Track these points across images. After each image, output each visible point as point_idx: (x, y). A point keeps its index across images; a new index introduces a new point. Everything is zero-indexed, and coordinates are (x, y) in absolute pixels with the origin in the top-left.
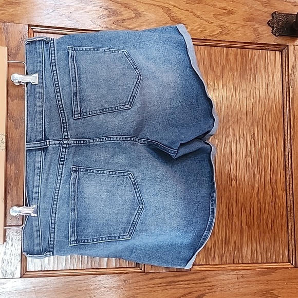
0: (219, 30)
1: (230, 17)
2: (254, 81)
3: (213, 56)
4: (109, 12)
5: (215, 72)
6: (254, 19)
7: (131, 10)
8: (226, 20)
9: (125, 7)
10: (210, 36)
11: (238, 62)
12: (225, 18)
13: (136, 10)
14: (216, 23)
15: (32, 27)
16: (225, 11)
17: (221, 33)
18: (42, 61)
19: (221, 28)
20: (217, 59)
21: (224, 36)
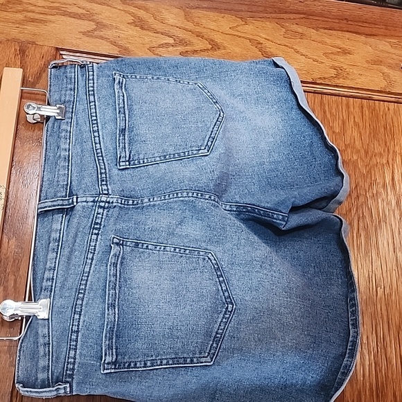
0: (333, 72)
1: (347, 57)
2: (392, 143)
3: (327, 107)
4: (175, 40)
5: (331, 127)
6: (381, 62)
7: (206, 39)
8: (342, 60)
9: (197, 36)
10: (320, 78)
11: (364, 117)
12: (341, 58)
13: (213, 41)
14: (328, 62)
15: (61, 52)
16: (339, 50)
17: (337, 76)
18: (74, 88)
19: (335, 69)
20: (334, 111)
21: (341, 80)
